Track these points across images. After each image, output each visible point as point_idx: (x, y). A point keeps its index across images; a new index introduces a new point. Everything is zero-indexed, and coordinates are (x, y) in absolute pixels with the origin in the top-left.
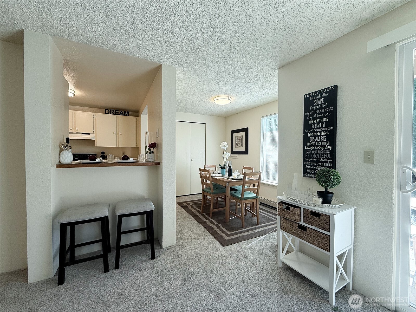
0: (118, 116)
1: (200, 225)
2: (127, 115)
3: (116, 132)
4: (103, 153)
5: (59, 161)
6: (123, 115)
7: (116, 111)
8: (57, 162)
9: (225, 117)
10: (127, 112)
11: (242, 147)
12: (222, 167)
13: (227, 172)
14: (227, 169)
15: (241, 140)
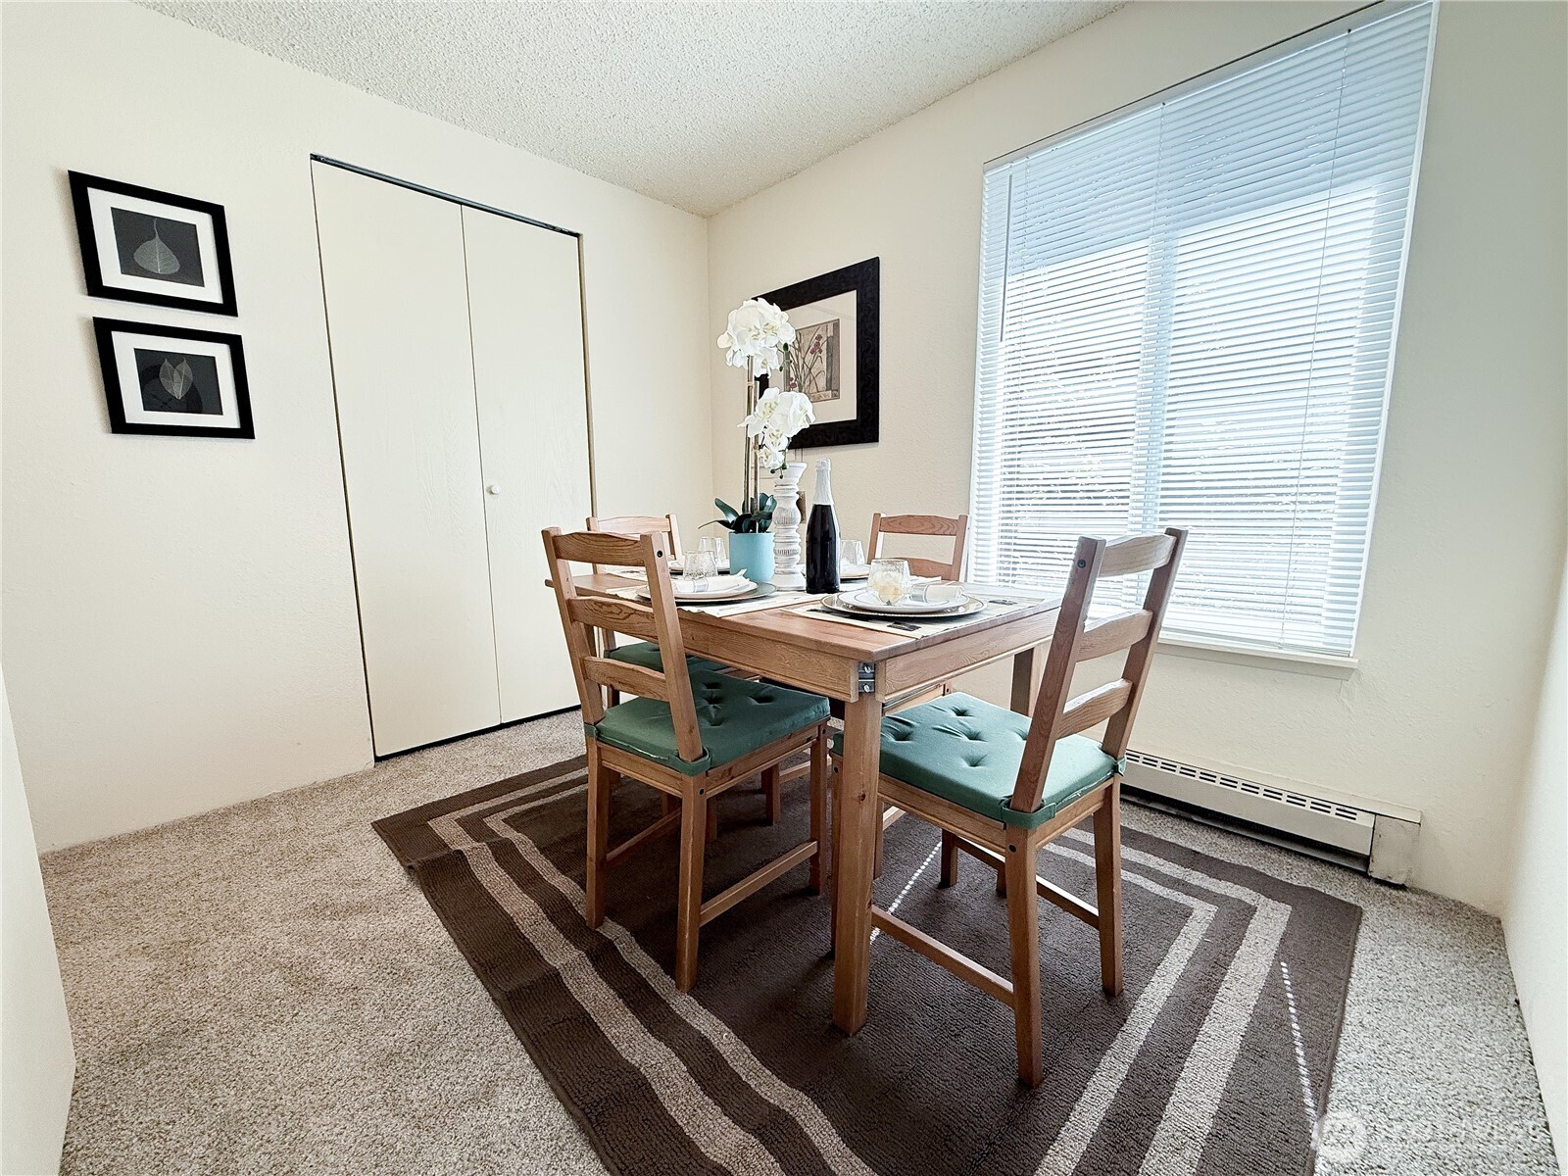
9: (707, 215)
11: (836, 396)
12: (740, 519)
13: (787, 553)
14: (793, 533)
15: (824, 352)
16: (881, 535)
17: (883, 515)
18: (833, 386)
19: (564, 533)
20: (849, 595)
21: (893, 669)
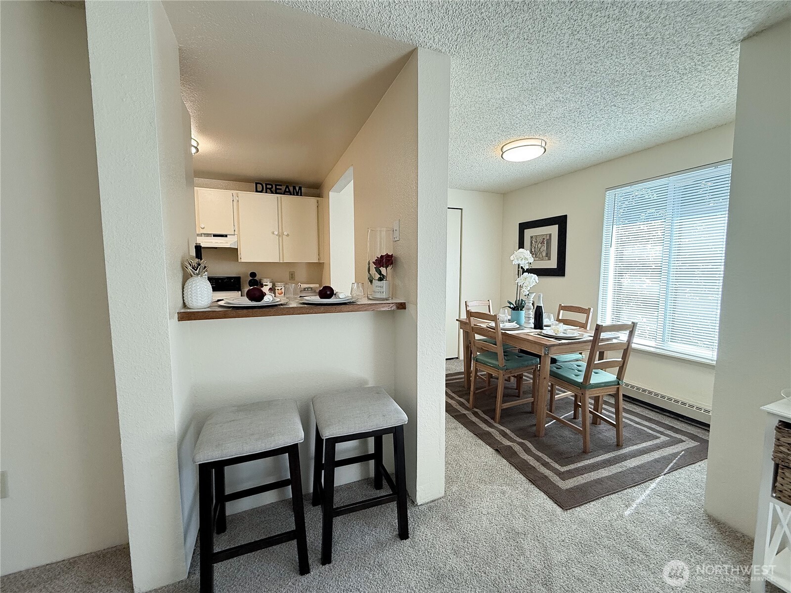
0: (281, 197)
1: (480, 442)
2: (297, 195)
3: (279, 230)
4: (253, 275)
5: (184, 303)
6: (291, 194)
7: (276, 185)
8: (179, 307)
9: (504, 194)
10: (297, 189)
11: (549, 259)
12: (515, 307)
13: (529, 318)
14: (530, 312)
15: (545, 244)
16: (562, 311)
17: (562, 305)
18: (548, 256)
19: (472, 311)
20: (546, 331)
21: (553, 349)
